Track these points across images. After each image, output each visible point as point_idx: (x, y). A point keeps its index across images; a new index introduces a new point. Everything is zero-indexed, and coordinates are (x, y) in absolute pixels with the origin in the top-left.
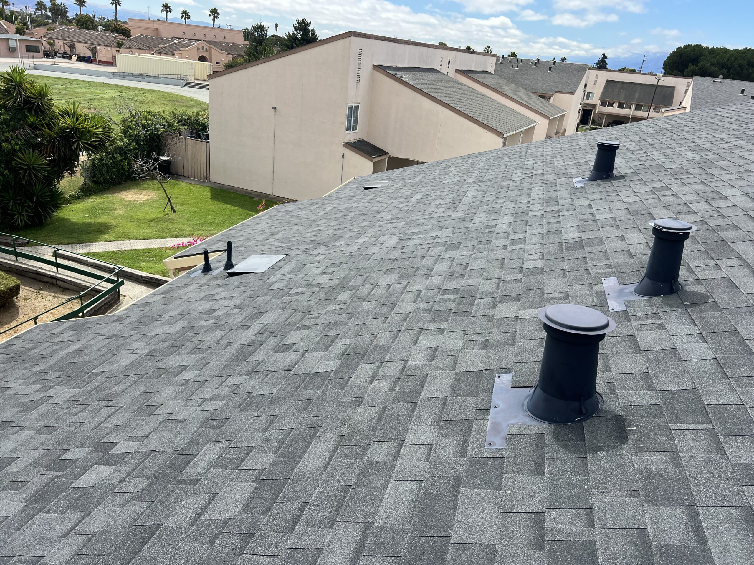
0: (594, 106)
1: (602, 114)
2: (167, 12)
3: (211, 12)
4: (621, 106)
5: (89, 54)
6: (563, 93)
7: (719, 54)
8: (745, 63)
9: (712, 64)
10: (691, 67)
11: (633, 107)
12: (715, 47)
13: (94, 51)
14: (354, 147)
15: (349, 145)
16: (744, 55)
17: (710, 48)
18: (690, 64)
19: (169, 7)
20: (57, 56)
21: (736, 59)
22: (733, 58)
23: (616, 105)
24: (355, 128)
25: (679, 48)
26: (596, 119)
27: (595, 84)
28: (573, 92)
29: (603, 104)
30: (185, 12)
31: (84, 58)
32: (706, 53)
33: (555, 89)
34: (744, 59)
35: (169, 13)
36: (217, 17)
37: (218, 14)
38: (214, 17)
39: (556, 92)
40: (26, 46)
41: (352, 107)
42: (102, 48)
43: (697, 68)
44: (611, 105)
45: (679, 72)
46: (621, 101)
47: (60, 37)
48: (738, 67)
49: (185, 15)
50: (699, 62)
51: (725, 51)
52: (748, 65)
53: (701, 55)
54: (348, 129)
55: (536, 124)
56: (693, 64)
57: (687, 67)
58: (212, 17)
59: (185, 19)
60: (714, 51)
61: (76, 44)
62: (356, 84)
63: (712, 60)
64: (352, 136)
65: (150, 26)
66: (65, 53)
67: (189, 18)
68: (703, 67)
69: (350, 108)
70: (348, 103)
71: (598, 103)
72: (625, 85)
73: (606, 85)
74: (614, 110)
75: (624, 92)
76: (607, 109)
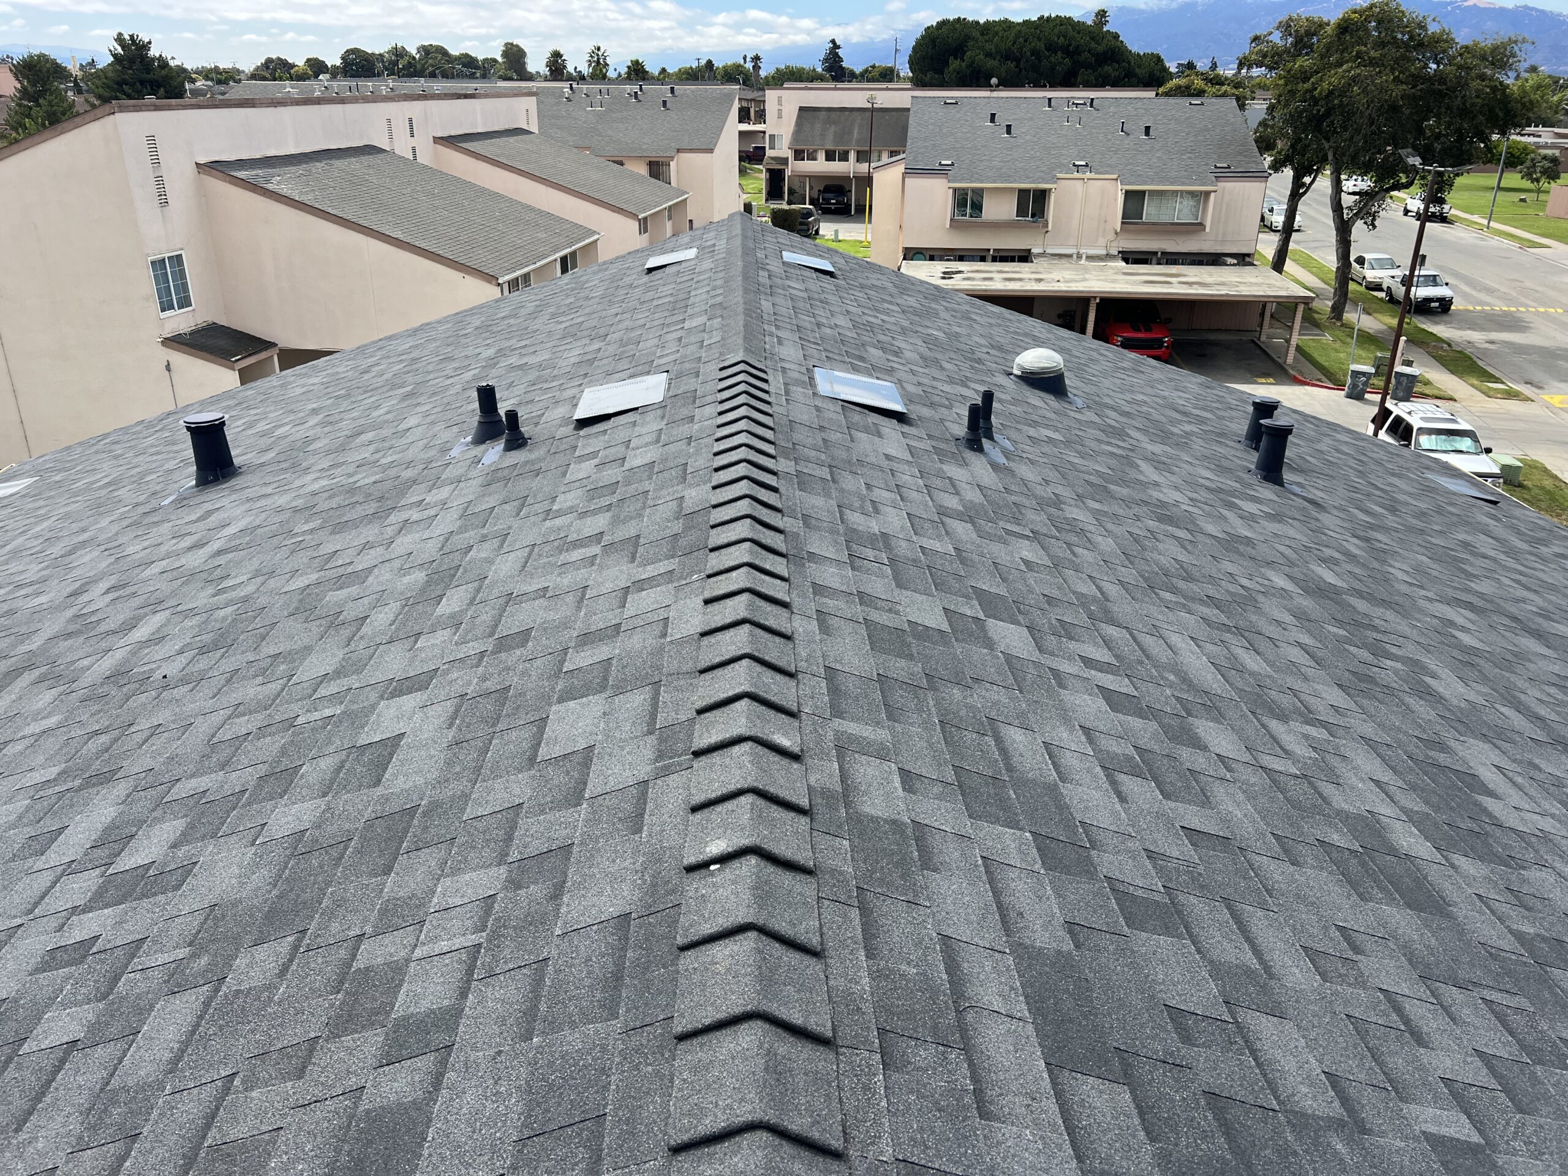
0: (785, 161)
1: (802, 177)
4: (830, 156)
6: (691, 151)
8: (1041, 45)
9: (988, 55)
10: (954, 64)
11: (852, 156)
12: (991, 19)
14: (186, 345)
15: (175, 342)
16: (1038, 31)
17: (982, 22)
18: (951, 58)
21: (1026, 41)
22: (1021, 40)
23: (821, 156)
24: (185, 302)
25: (929, 28)
26: (796, 187)
27: (780, 117)
28: (711, 146)
29: (799, 155)
32: (976, 34)
33: (675, 145)
34: (1039, 39)
39: (678, 151)
41: (164, 260)
43: (964, 65)
44: (812, 157)
46: (830, 147)
48: (1032, 55)
50: (964, 52)
51: (1006, 24)
52: (1048, 49)
53: (968, 37)
54: (166, 306)
55: (596, 237)
56: (956, 58)
57: (947, 64)
60: (988, 28)
62: (159, 210)
63: (988, 46)
64: (181, 321)
68: (973, 63)
69: (158, 265)
70: (148, 255)
71: (790, 155)
72: (833, 115)
73: (799, 117)
74: (820, 166)
75: (833, 128)
76: (807, 166)
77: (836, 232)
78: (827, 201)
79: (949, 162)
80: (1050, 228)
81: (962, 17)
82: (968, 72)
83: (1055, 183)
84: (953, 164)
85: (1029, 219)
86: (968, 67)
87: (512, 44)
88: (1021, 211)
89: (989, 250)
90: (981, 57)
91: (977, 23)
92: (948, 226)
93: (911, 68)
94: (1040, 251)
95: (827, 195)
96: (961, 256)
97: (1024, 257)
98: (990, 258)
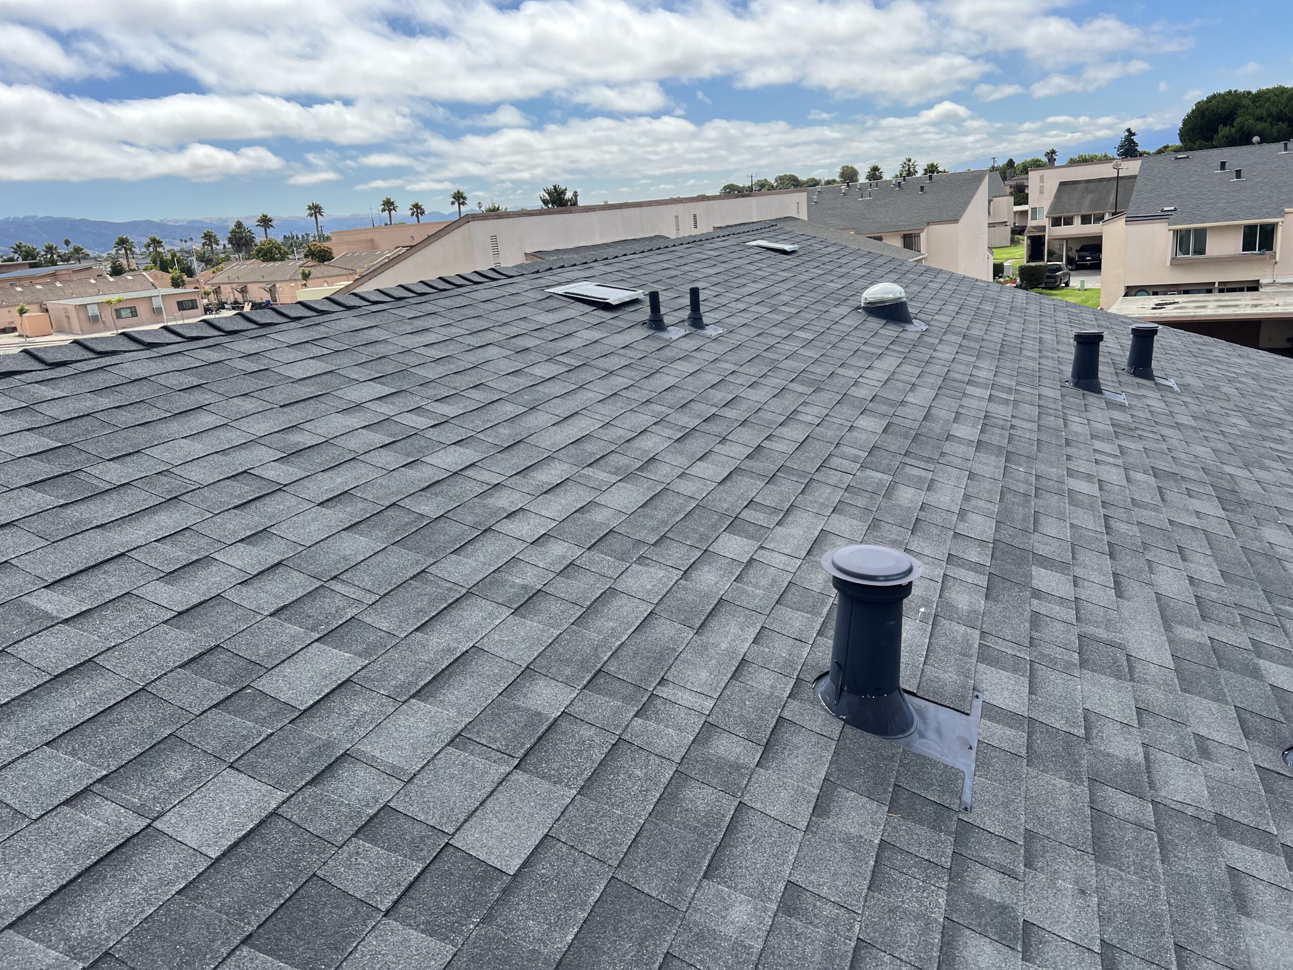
0: (1045, 228)
1: (1061, 240)
2: (390, 211)
3: (454, 198)
4: (1085, 220)
5: (267, 297)
6: (940, 222)
7: (1268, 99)
9: (1260, 119)
10: (1224, 131)
13: (272, 291)
18: (1221, 127)
19: (392, 203)
20: (224, 308)
23: (1077, 221)
26: (1055, 248)
27: (1041, 192)
28: (957, 217)
29: (1056, 222)
30: (417, 206)
31: (260, 304)
32: (1245, 102)
33: (926, 220)
35: (393, 212)
36: (464, 203)
37: (465, 198)
38: (459, 204)
39: (928, 224)
40: (178, 303)
42: (283, 284)
43: (1233, 130)
44: (1069, 221)
45: (1205, 143)
46: (1084, 213)
47: (227, 281)
49: (417, 209)
50: (1234, 120)
53: (1238, 106)
56: (1225, 125)
57: (1216, 131)
58: (457, 203)
59: (417, 216)
60: (1260, 98)
61: (249, 286)
63: (1258, 112)
65: (363, 237)
66: (236, 302)
67: (422, 213)
68: (1242, 127)
71: (1048, 223)
72: (1091, 186)
73: (1059, 190)
74: (1077, 229)
75: (1090, 196)
76: (1064, 231)
77: (1083, 282)
78: (1082, 258)
79: (1172, 208)
80: (1278, 258)
81: (1233, 90)
82: (1238, 136)
83: (1283, 216)
84: (1175, 210)
85: (1257, 252)
86: (1237, 131)
87: (847, 167)
88: (1248, 245)
89: (1214, 283)
90: (1251, 121)
91: (1249, 93)
92: (1168, 264)
93: (1181, 139)
94: (1270, 281)
95: (1083, 254)
96: (1186, 289)
97: (1254, 287)
98: (1217, 290)
